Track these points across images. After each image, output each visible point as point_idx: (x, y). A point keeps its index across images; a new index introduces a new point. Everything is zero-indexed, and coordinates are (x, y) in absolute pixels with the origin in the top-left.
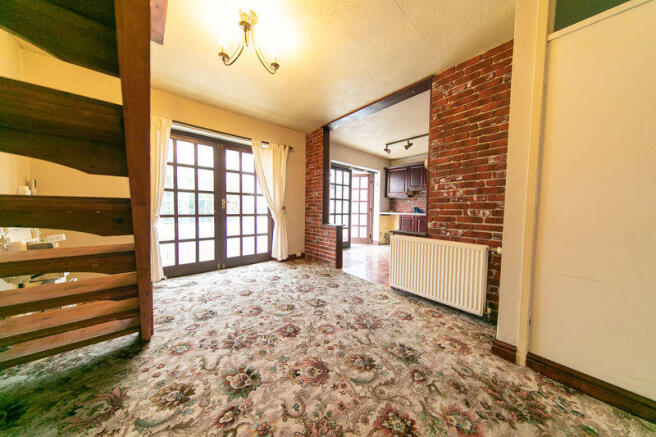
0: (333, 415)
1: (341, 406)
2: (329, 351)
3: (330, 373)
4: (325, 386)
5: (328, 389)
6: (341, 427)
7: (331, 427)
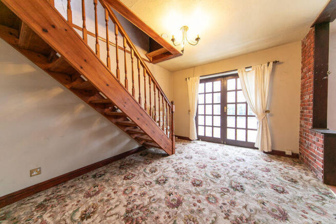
0: (152, 215)
1: (157, 218)
2: (192, 205)
3: (176, 209)
4: (167, 208)
5: (166, 210)
6: (147, 220)
7: (147, 215)
